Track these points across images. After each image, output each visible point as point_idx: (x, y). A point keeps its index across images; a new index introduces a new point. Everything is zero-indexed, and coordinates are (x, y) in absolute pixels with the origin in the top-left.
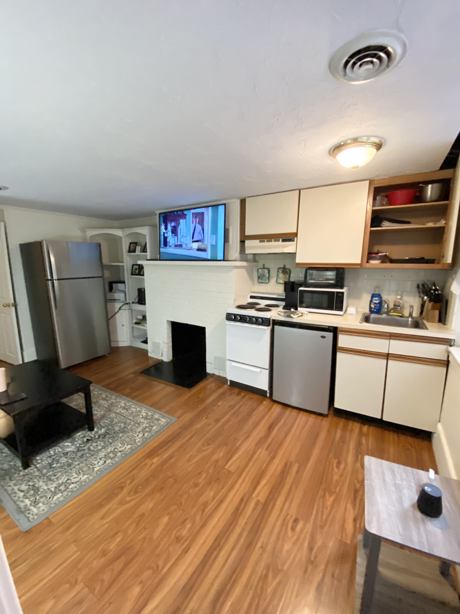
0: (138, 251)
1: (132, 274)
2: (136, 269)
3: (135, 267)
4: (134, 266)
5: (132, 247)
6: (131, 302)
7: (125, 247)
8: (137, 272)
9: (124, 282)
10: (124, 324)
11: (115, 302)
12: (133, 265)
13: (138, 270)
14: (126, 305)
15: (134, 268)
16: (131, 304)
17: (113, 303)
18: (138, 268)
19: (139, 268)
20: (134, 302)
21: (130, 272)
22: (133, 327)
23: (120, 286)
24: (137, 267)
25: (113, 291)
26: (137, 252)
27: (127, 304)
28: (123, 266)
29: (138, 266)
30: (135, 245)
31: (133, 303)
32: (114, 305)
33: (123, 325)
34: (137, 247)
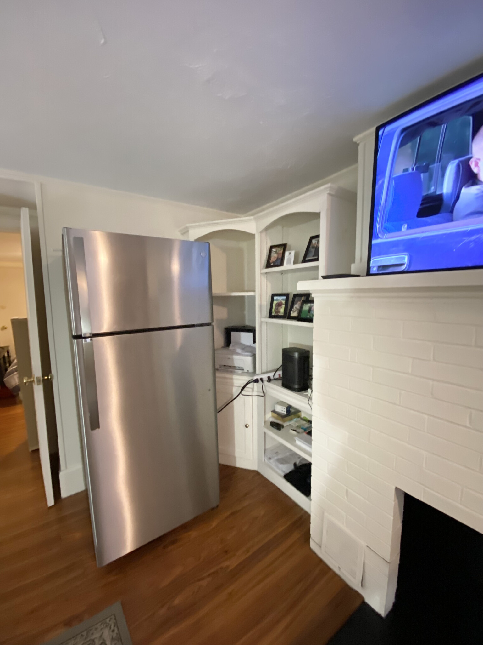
0: (289, 262)
1: (271, 316)
2: (279, 305)
3: (277, 300)
4: (275, 298)
5: (274, 256)
6: (265, 377)
7: (260, 256)
8: (282, 310)
9: (252, 330)
10: (250, 424)
11: (232, 373)
12: (273, 295)
13: (283, 306)
14: (255, 384)
15: (275, 302)
16: (266, 383)
17: (228, 376)
18: (284, 302)
19: (287, 300)
20: (272, 378)
21: (266, 312)
22: (265, 433)
23: (245, 338)
24: (282, 299)
25: (231, 347)
26: (287, 263)
27: (256, 381)
28: (253, 298)
29: (284, 298)
30: (280, 251)
31: (269, 380)
32: (232, 379)
33: (246, 427)
34: (287, 253)
